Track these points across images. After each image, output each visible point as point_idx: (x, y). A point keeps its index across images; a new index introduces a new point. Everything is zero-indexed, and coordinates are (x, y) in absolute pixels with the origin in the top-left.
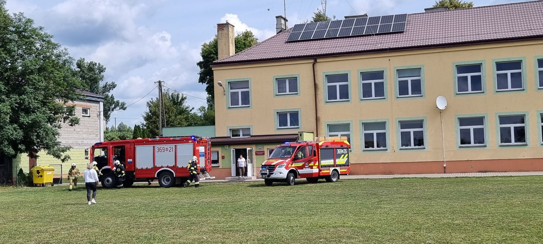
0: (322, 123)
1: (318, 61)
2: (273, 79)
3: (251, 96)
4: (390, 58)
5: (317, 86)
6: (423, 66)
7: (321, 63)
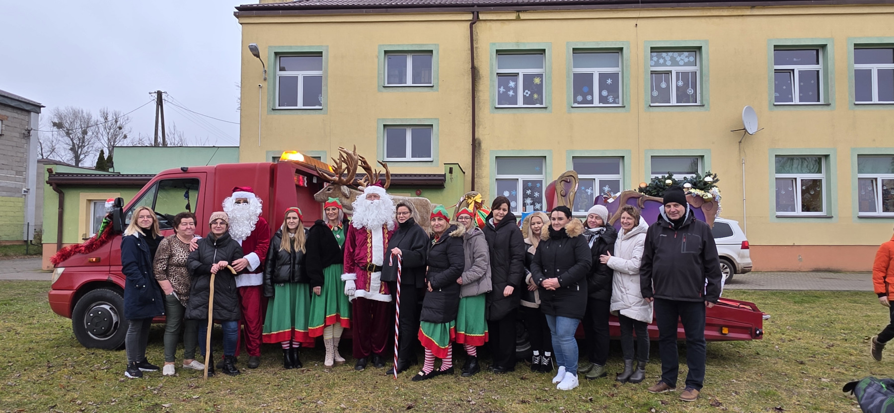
0: (484, 154)
1: (481, 17)
2: (379, 52)
3: (326, 85)
4: (639, 22)
5: (478, 72)
6: (707, 42)
7: (489, 24)
